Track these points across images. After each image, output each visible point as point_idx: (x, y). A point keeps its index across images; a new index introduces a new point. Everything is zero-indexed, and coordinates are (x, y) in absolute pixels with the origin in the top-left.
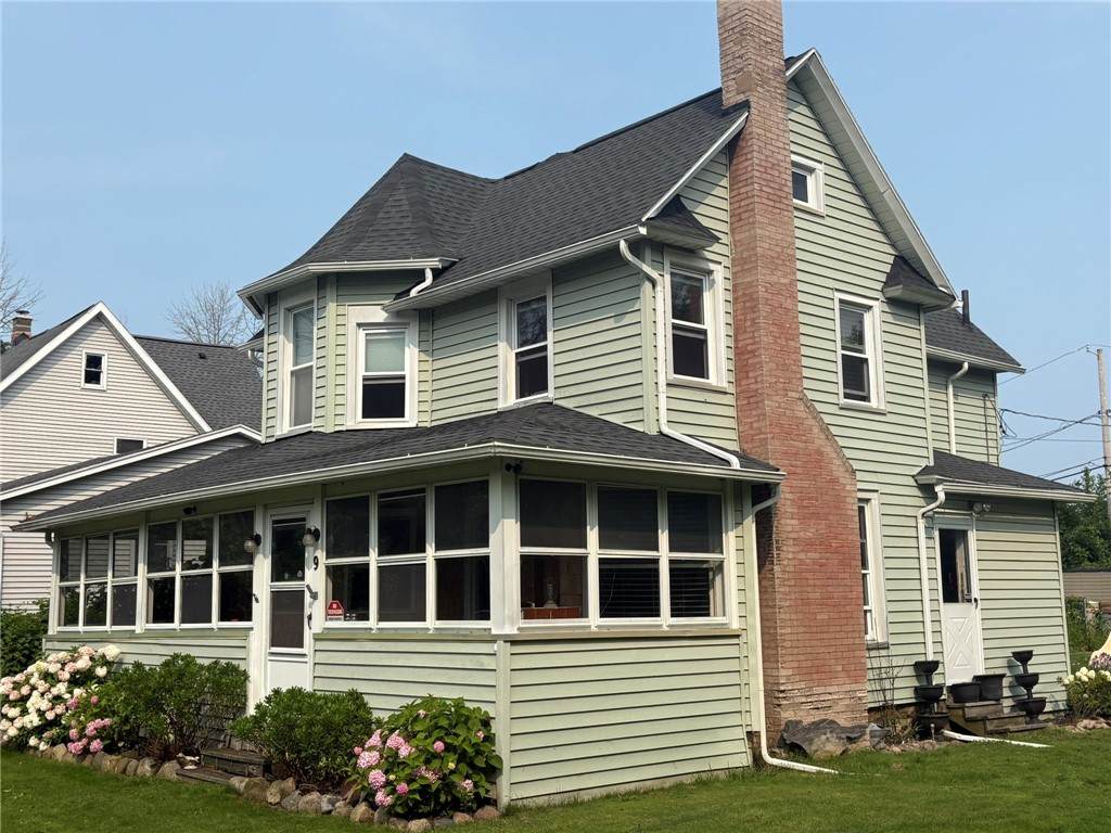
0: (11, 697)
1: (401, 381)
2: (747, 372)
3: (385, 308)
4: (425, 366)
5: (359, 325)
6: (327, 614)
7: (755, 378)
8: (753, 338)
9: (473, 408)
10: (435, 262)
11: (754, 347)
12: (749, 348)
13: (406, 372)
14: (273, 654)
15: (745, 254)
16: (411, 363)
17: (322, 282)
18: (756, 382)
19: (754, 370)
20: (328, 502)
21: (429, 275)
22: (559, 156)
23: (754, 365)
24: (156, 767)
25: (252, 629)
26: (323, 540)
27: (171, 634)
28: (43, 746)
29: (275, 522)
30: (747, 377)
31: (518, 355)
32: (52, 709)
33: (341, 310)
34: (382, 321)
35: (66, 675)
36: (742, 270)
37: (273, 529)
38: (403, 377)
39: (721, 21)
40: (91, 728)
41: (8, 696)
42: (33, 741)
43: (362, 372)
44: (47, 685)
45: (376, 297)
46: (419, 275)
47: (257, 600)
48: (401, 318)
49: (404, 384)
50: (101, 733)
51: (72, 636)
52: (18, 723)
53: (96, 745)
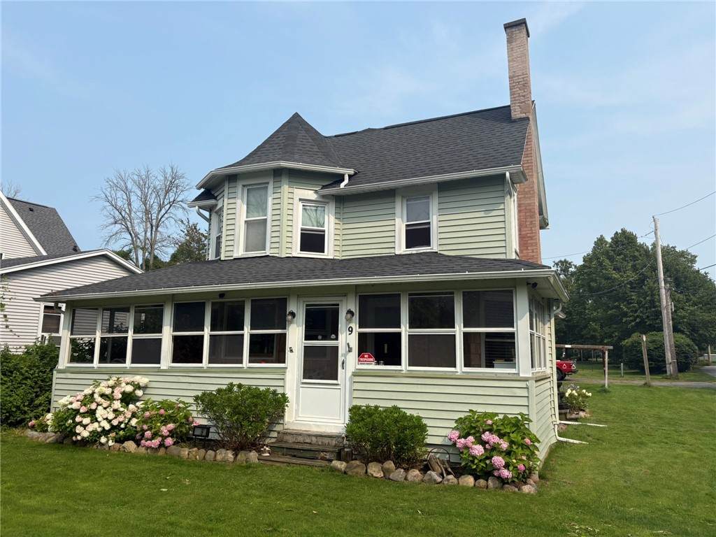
0: (81, 411)
1: (322, 233)
2: (527, 247)
3: (316, 192)
4: (338, 227)
5: (300, 200)
6: (359, 361)
7: (533, 250)
8: (532, 230)
9: (375, 251)
10: (351, 172)
11: (531, 235)
12: (529, 235)
13: (326, 228)
14: (303, 383)
15: (526, 190)
16: (330, 224)
17: (278, 173)
18: (533, 252)
19: (532, 246)
20: (360, 296)
21: (346, 177)
22: (369, 130)
23: (532, 244)
24: (236, 455)
25: (286, 368)
26: (356, 318)
27: (201, 370)
28: (111, 443)
29: (307, 305)
30: (527, 249)
31: (407, 226)
32: (116, 418)
33: (291, 190)
34: (314, 199)
35: (118, 395)
36: (524, 197)
37: (306, 309)
38: (324, 231)
39: (511, 78)
40: (165, 430)
41: (79, 410)
42: (103, 440)
43: (300, 226)
44: (109, 402)
45: (311, 186)
46: (340, 178)
47: (291, 351)
48: (325, 200)
49: (324, 235)
50: (172, 433)
51: (90, 370)
52: (90, 428)
53: (169, 441)
